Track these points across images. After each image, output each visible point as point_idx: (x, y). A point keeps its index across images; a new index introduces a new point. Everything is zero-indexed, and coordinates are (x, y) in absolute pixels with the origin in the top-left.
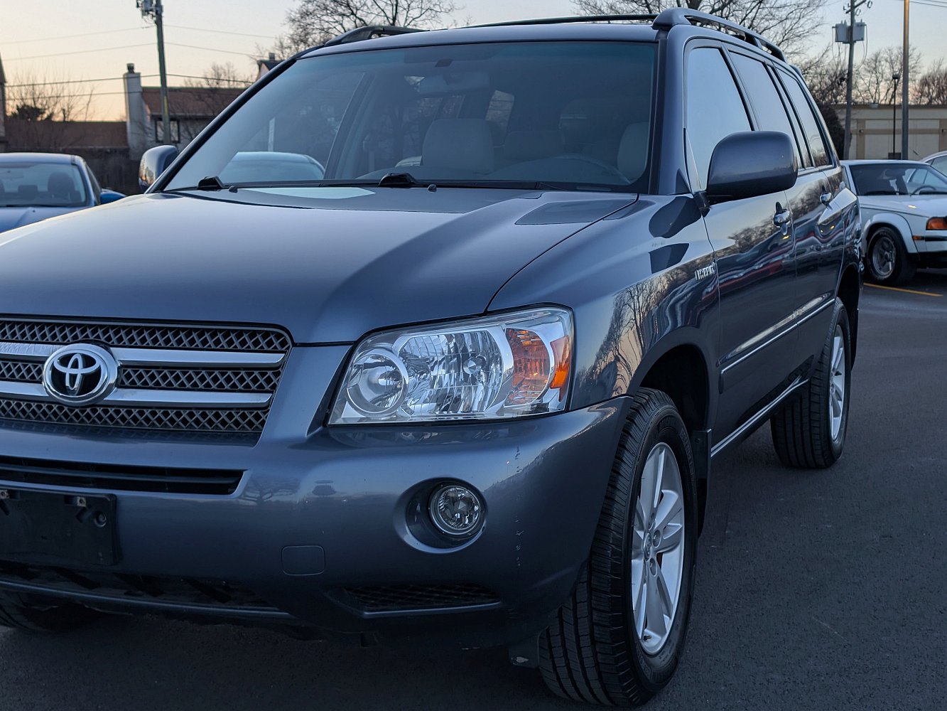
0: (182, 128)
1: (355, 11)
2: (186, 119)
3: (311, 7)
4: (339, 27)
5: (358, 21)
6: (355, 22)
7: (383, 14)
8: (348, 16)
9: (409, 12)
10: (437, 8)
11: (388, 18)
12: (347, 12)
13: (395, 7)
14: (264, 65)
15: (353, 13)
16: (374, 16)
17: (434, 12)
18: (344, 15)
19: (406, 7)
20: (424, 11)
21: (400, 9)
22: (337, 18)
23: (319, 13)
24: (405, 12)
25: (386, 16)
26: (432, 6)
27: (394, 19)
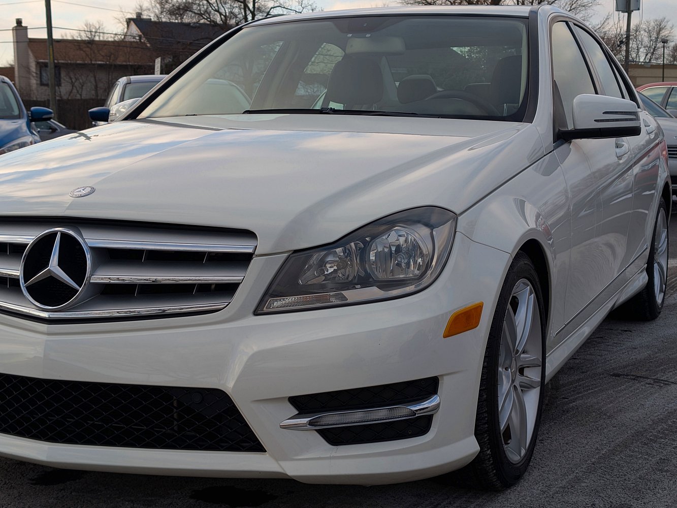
0: (63, 74)
2: (67, 66)
14: (132, 22)
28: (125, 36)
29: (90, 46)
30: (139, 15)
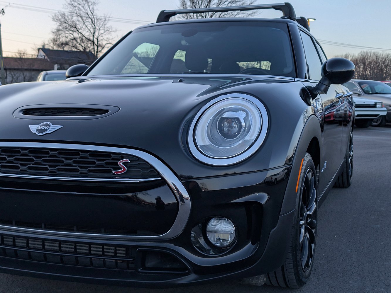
0: (8, 73)
1: (78, 30)
2: (10, 69)
3: (61, 28)
4: (72, 36)
5: (79, 34)
6: (78, 34)
7: (89, 31)
8: (75, 32)
9: (100, 31)
10: (110, 30)
11: (91, 33)
12: (75, 29)
13: (94, 29)
14: (41, 50)
15: (78, 31)
16: (86, 32)
17: (109, 32)
18: (74, 31)
19: (98, 29)
20: (105, 31)
21: (96, 30)
22: (71, 32)
23: (64, 30)
24: (98, 31)
25: (91, 32)
26: (108, 30)
27: (94, 33)
28: (38, 55)
29: (21, 60)
30: (44, 46)
